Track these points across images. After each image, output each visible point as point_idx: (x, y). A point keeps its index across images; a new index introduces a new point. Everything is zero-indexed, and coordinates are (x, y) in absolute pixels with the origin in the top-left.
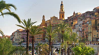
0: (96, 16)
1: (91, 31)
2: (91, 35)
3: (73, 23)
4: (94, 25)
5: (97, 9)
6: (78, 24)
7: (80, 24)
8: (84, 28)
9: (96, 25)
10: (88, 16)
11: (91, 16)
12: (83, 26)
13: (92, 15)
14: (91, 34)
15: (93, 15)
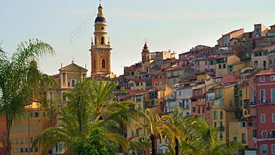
0: (231, 67)
1: (221, 123)
2: (221, 137)
3: (156, 94)
4: (231, 105)
5: (234, 41)
6: (174, 100)
7: (182, 97)
8: (196, 113)
9: (237, 105)
10: (203, 66)
11: (212, 67)
12: (194, 108)
13: (218, 65)
14: (224, 134)
15: (222, 64)
